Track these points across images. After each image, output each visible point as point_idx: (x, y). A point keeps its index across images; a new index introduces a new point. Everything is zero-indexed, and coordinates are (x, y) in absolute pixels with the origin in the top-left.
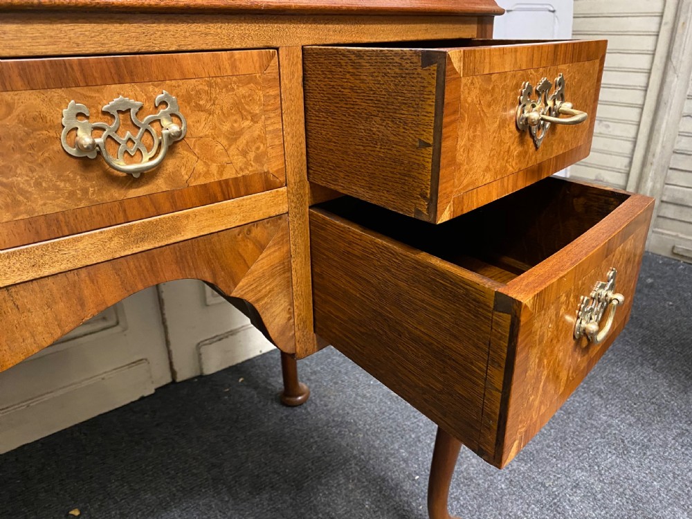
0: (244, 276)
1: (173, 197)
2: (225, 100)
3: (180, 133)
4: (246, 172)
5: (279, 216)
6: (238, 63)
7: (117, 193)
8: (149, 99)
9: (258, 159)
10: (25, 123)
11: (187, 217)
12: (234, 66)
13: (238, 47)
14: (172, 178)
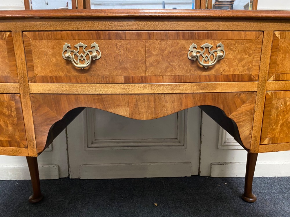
0: (235, 111)
1: (216, 77)
2: (240, 47)
3: (222, 56)
4: (243, 73)
5: (253, 92)
6: (247, 36)
7: (199, 72)
8: (215, 45)
9: (248, 69)
10: (180, 48)
11: (219, 85)
12: (245, 36)
13: (248, 30)
14: (217, 71)
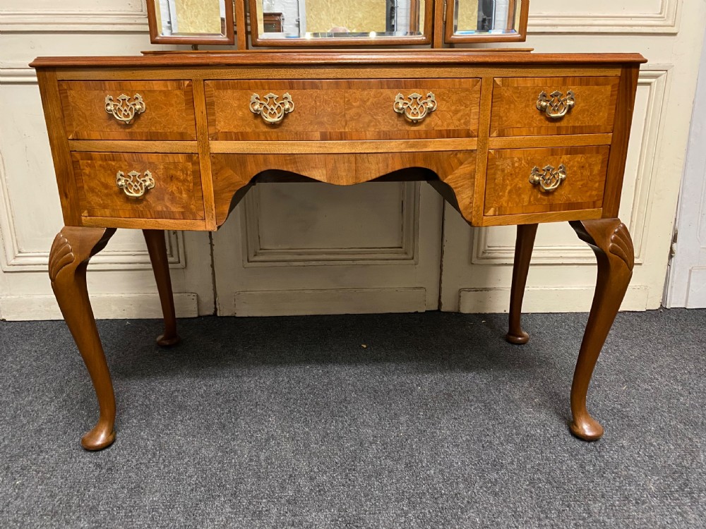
0: (451, 174)
1: (427, 133)
2: (454, 98)
3: (433, 108)
4: (459, 128)
5: (472, 151)
6: (462, 83)
7: (407, 128)
8: (425, 94)
9: (465, 123)
10: (385, 99)
11: (431, 142)
12: (460, 85)
13: (463, 77)
14: (428, 125)
